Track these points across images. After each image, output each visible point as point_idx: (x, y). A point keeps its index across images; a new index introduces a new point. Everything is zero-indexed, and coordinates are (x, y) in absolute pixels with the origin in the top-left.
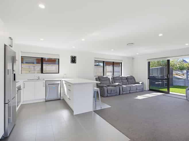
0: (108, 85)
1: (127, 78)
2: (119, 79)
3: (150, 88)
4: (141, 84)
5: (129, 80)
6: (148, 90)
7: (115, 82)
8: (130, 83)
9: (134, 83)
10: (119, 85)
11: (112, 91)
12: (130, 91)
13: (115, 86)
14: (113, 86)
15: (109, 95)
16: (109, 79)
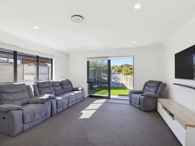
0: (25, 101)
1: (61, 84)
2: (49, 87)
3: (90, 94)
4: (81, 90)
5: (65, 86)
6: (87, 97)
7: (41, 94)
8: (66, 91)
9: (71, 89)
10: (50, 98)
11: (36, 115)
12: (68, 104)
13: (43, 102)
14: (37, 103)
15: (26, 127)
16: (28, 87)
